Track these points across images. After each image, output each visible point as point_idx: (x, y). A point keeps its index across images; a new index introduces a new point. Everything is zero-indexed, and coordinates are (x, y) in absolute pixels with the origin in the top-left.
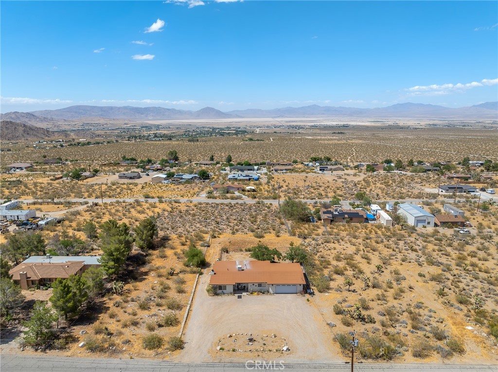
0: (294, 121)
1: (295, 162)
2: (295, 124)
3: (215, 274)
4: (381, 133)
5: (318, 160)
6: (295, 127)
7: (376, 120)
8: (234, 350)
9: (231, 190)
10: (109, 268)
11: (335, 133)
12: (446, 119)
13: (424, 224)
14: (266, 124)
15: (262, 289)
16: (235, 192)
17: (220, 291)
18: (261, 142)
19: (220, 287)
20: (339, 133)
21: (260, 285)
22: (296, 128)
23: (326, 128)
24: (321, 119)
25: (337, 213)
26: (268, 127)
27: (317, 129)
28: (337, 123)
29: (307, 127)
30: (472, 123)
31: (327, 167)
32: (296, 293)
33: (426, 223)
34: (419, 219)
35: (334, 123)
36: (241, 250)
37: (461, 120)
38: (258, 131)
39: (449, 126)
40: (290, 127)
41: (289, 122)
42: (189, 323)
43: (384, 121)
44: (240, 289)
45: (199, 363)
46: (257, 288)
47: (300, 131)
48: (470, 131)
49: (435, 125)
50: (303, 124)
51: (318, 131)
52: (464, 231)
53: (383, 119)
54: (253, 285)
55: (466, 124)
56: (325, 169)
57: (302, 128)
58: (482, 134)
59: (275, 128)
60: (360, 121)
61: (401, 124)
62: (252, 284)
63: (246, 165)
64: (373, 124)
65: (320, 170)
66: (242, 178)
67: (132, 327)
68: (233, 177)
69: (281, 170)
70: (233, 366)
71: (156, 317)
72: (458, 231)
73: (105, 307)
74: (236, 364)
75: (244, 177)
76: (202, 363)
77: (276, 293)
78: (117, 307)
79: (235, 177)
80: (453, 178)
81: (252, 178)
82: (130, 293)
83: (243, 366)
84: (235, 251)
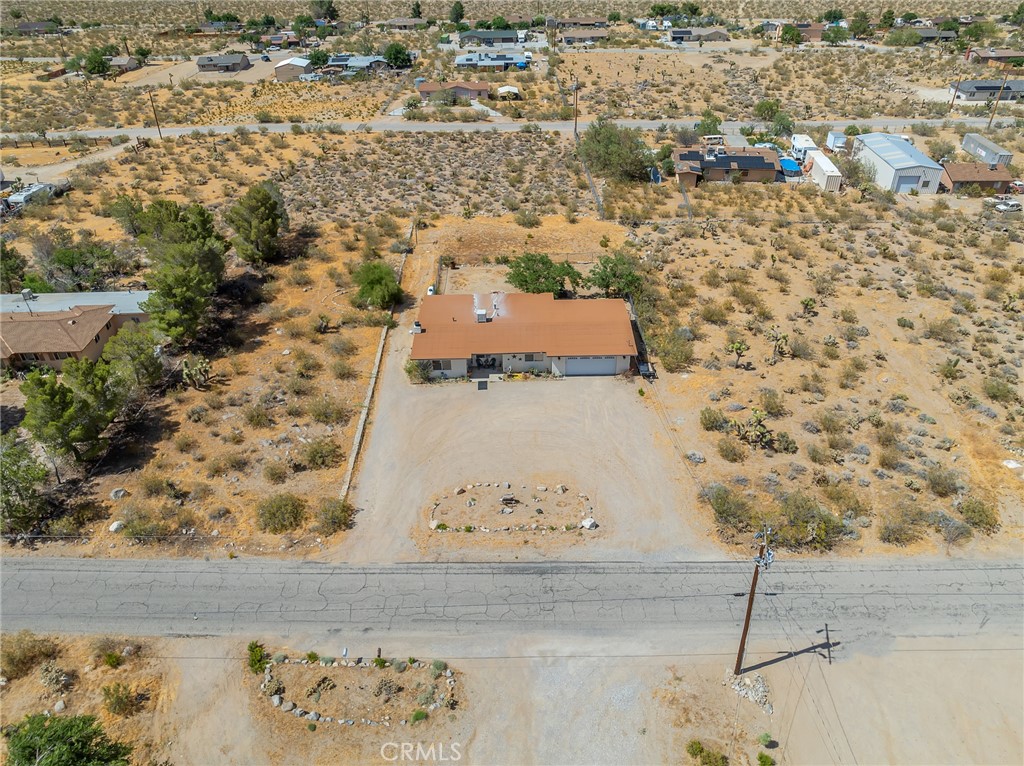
1: (615, 17)
3: (423, 331)
5: (669, 12)
8: (469, 530)
9: (464, 98)
10: (170, 325)
13: (914, 186)
15: (535, 366)
16: (472, 102)
17: (436, 373)
19: (437, 364)
21: (529, 357)
25: (712, 158)
31: (690, 33)
32: (614, 375)
33: (921, 183)
34: (904, 174)
36: (486, 261)
42: (366, 456)
44: (482, 366)
45: (389, 564)
46: (524, 364)
52: (1007, 205)
54: (514, 357)
56: (686, 37)
62: (510, 356)
63: (498, 28)
65: (674, 39)
66: (488, 62)
67: (233, 475)
68: (467, 60)
69: (582, 40)
70: (466, 571)
71: (288, 445)
72: (994, 206)
73: (169, 422)
74: (474, 565)
75: (492, 59)
76: (395, 566)
77: (567, 376)
78: (196, 421)
79: (471, 60)
80: (986, 59)
81: (511, 64)
82: (227, 383)
83: (490, 571)
84: (471, 262)
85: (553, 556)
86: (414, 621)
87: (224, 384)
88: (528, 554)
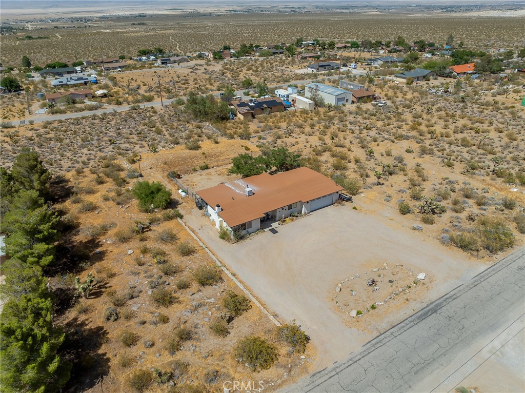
0: (75, 12)
1: (122, 58)
2: (78, 15)
3: (222, 210)
4: (185, 22)
5: (148, 53)
6: (81, 19)
7: (173, 8)
8: (373, 307)
9: (77, 99)
11: (134, 24)
12: (243, 5)
13: (343, 102)
14: (38, 17)
15: (293, 211)
16: (85, 101)
17: (243, 232)
18: (46, 39)
20: (139, 24)
21: (290, 207)
22: (81, 21)
23: (119, 19)
24: (109, 8)
25: (253, 104)
26: (41, 21)
27: (109, 20)
28: (131, 13)
29: (95, 19)
30: (267, 8)
31: (170, 60)
32: (332, 204)
33: (345, 100)
34: (339, 97)
35: (128, 13)
36: (195, 170)
37: (258, 6)
38: (29, 26)
39: (248, 12)
40: (72, 20)
41: (68, 13)
43: (183, 8)
45: (360, 349)
46: (288, 212)
47: (89, 24)
48: (269, 16)
49: (235, 11)
50: (89, 16)
51: (113, 23)
52: (382, 103)
53: (180, 6)
54: (283, 209)
55: (263, 9)
56: (168, 62)
57: (89, 20)
58: (282, 19)
59: (53, 21)
60: (155, 10)
61: (201, 11)
63: (60, 67)
64: (171, 12)
65: (163, 63)
66: (73, 82)
67: (188, 344)
68: (60, 82)
69: (114, 68)
70: (402, 330)
71: (203, 308)
72: (377, 104)
73: (90, 330)
74: (402, 325)
75: (75, 80)
76: (365, 348)
77: (311, 212)
78: (116, 320)
79: (62, 82)
80: (306, 58)
81: (89, 81)
82: (107, 285)
83: (412, 324)
84: (186, 172)
85: (427, 301)
86: (416, 373)
87: (106, 288)
88: (416, 306)
